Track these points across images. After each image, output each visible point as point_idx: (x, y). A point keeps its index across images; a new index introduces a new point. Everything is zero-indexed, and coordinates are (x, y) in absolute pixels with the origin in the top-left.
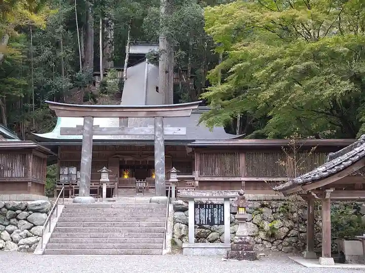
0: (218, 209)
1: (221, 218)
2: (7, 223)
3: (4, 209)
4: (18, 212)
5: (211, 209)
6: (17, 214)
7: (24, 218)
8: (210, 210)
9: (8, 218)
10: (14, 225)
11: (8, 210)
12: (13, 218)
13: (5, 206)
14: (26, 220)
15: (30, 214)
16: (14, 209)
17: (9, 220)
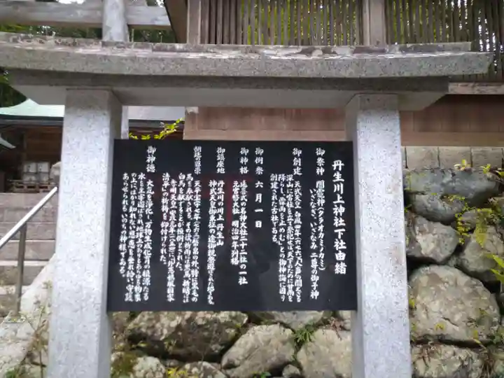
0: (308, 180)
1: (330, 252)
5: (251, 178)
8: (239, 188)
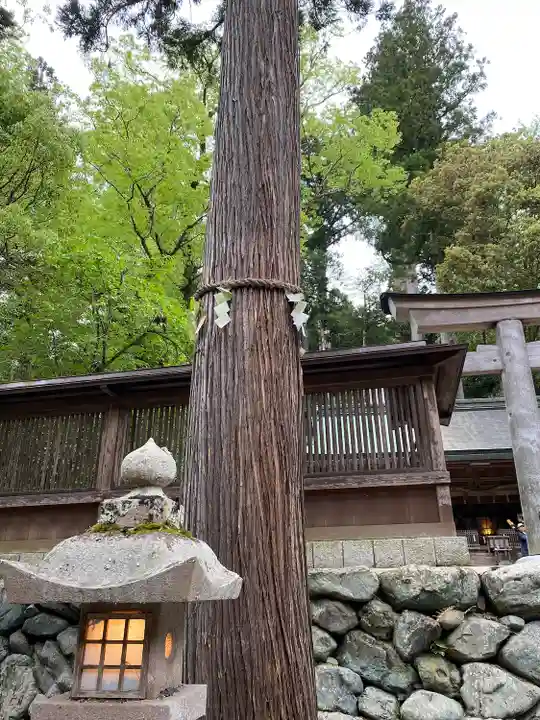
2: (401, 679)
3: (378, 607)
4: (450, 616)
6: (447, 631)
7: (489, 649)
9: (407, 651)
10: (442, 690)
11: (399, 609)
12: (427, 651)
13: (383, 594)
14: (496, 659)
15: (515, 630)
16: (429, 604)
17: (410, 661)
